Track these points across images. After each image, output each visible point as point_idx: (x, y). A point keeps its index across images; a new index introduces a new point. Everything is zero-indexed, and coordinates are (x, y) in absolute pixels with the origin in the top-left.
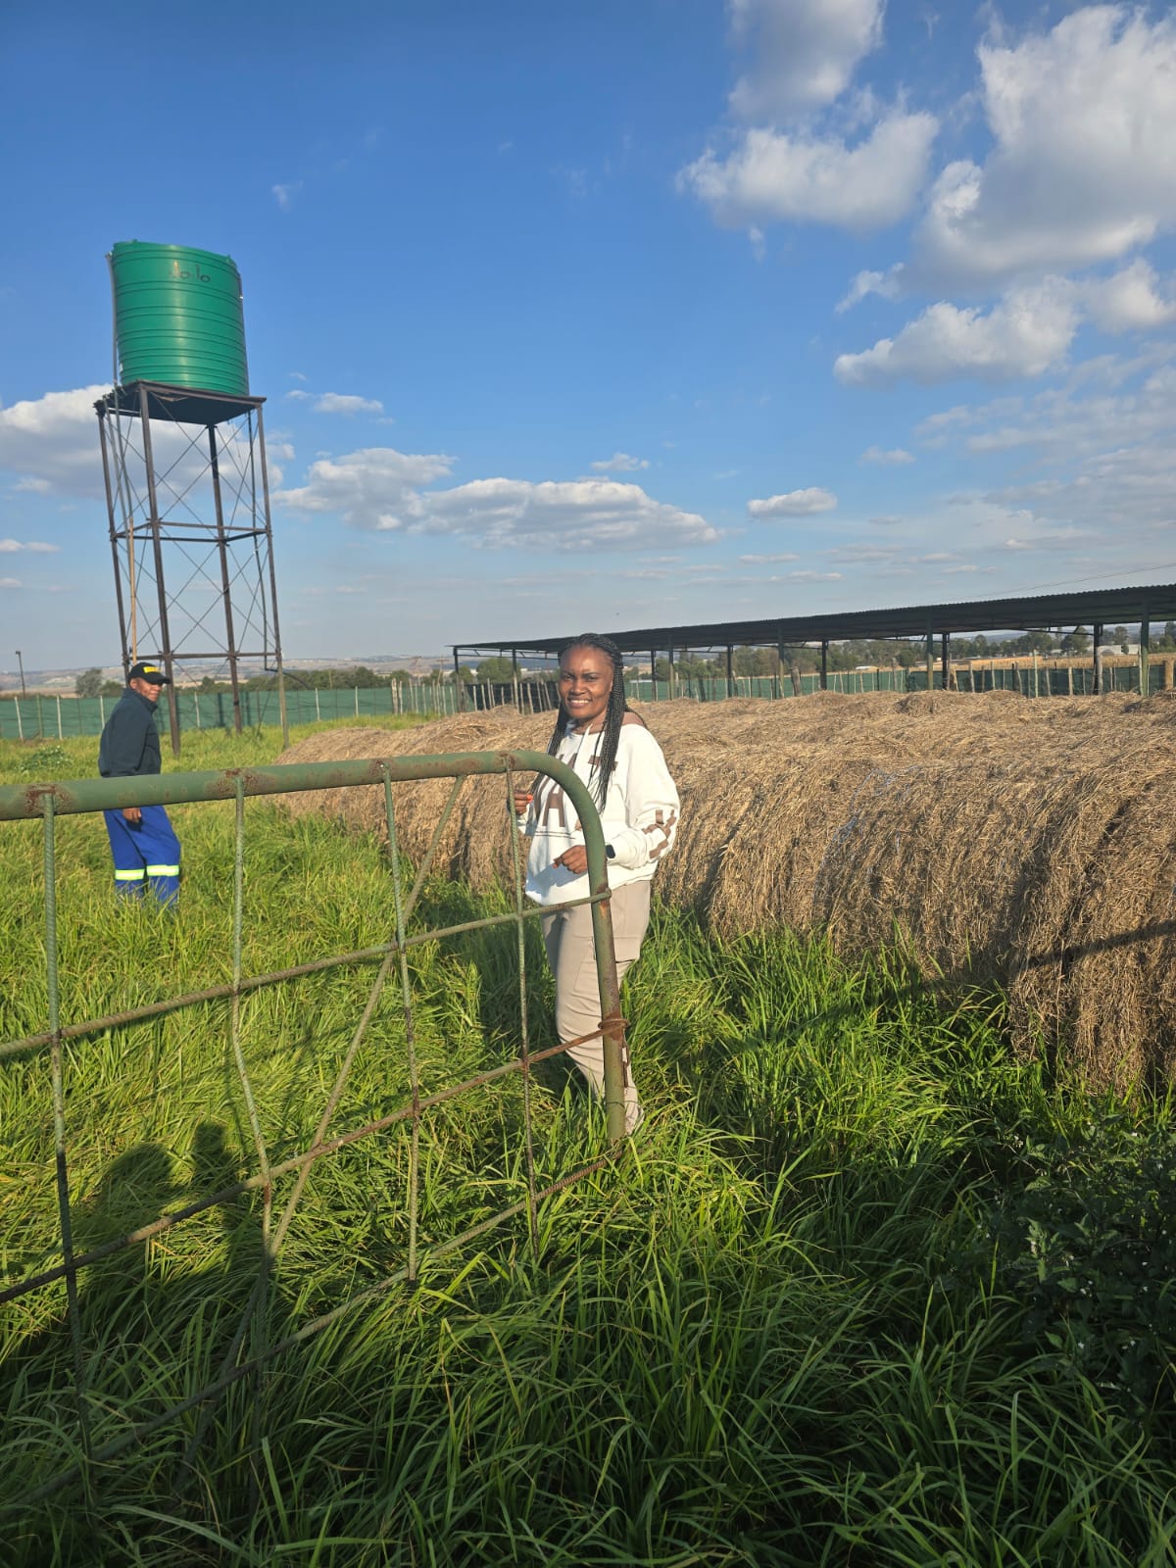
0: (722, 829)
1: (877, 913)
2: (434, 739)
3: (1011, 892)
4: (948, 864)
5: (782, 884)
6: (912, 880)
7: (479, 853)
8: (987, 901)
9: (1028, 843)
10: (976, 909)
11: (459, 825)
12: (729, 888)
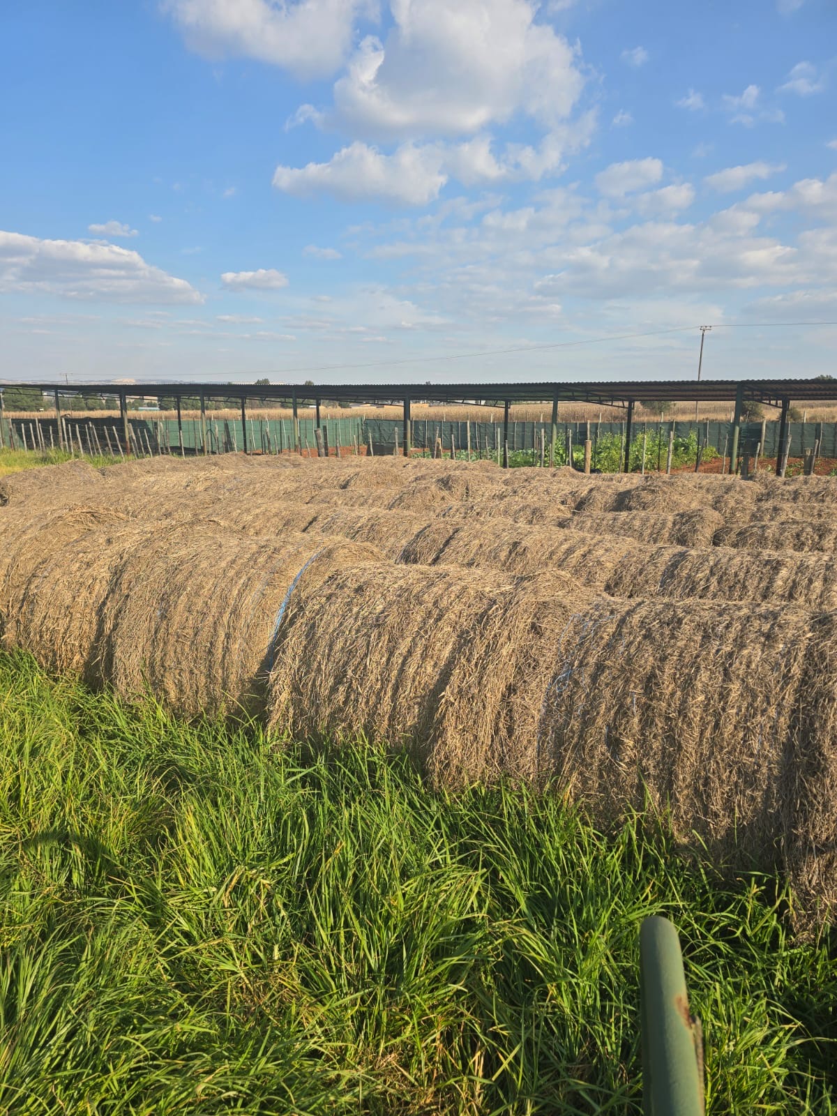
0: (429, 670)
1: (619, 775)
2: (46, 527)
3: (775, 772)
4: (696, 734)
5: (503, 733)
6: (656, 745)
7: (127, 664)
8: (750, 779)
9: (783, 721)
10: (736, 784)
11: (95, 627)
12: (453, 739)
